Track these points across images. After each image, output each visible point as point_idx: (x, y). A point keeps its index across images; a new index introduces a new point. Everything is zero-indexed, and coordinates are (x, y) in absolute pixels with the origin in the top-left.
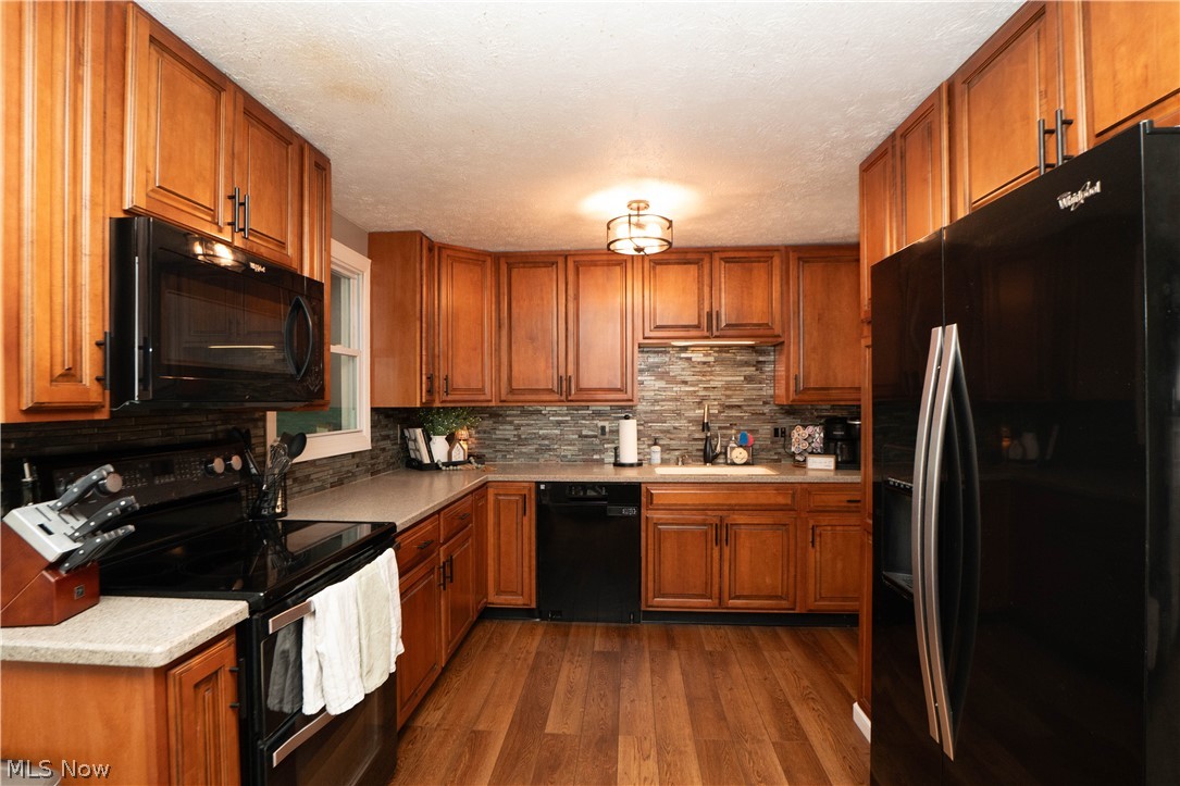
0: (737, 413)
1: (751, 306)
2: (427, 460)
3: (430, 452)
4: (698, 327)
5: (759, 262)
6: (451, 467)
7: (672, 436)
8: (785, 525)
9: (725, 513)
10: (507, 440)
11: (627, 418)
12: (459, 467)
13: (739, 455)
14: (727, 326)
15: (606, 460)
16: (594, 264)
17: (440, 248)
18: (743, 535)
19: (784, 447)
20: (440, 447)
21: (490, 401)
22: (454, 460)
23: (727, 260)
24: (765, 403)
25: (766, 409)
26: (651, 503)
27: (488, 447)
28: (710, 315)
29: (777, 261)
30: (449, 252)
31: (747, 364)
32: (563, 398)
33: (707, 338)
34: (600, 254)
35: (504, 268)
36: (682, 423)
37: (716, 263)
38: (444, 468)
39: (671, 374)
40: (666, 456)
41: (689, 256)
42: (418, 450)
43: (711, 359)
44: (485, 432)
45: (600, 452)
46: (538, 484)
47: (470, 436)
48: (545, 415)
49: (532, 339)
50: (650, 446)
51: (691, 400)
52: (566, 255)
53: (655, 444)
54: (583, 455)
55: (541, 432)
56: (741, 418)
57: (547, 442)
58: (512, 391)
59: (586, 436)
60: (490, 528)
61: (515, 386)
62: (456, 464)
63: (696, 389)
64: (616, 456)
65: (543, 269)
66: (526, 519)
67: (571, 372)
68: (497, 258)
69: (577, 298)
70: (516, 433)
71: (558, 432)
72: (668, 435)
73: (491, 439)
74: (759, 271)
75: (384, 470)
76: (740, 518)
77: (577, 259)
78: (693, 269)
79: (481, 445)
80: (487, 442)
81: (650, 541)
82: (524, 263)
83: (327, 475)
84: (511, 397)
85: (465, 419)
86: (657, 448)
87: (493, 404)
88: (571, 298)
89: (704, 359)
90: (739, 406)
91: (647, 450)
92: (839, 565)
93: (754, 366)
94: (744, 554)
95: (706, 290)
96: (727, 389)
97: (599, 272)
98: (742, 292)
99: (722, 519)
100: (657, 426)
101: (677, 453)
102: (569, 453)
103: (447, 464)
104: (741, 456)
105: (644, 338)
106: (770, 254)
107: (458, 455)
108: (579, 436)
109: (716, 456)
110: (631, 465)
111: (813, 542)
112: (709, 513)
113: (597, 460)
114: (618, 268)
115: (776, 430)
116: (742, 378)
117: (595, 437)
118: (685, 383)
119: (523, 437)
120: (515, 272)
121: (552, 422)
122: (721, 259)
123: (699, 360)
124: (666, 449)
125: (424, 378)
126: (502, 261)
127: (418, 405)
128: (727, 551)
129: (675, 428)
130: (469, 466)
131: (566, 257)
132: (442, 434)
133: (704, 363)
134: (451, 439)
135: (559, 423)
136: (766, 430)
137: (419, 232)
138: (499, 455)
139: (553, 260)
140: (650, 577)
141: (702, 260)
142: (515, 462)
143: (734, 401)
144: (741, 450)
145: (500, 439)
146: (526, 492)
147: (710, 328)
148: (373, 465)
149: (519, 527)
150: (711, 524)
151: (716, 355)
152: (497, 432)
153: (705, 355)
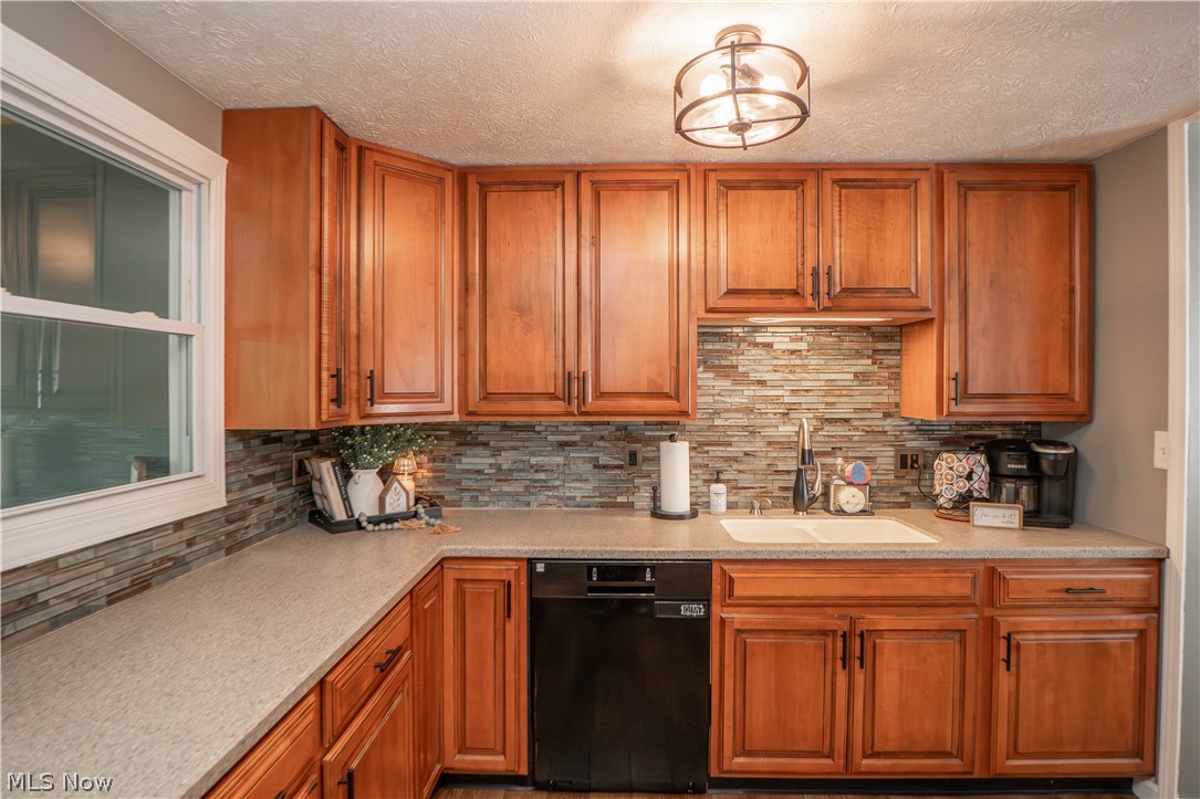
0: (840, 430)
1: (882, 260)
2: (340, 514)
3: (346, 499)
4: (795, 293)
5: (896, 187)
6: (383, 526)
7: (741, 467)
8: (960, 631)
9: (853, 612)
10: (479, 472)
11: (672, 438)
12: (396, 525)
13: (851, 497)
14: (844, 290)
15: (638, 505)
16: (625, 185)
17: (361, 150)
18: (887, 650)
19: (917, 483)
20: (366, 491)
21: (451, 413)
22: (389, 510)
23: (841, 183)
24: (887, 415)
25: (889, 424)
26: (731, 595)
27: (449, 482)
28: (815, 273)
29: (925, 188)
30: (378, 157)
31: (858, 354)
32: (574, 408)
33: (811, 311)
34: (636, 171)
35: (474, 191)
36: (757, 445)
37: (828, 186)
38: (370, 527)
39: (741, 369)
40: (733, 499)
41: (782, 176)
42: (326, 498)
43: (803, 346)
44: (443, 460)
45: (628, 492)
46: (531, 562)
47: (420, 465)
48: (539, 433)
49: (521, 310)
50: (708, 482)
51: (771, 409)
52: (578, 172)
53: (718, 481)
54: (601, 496)
55: (533, 460)
56: (850, 438)
57: (542, 476)
58: (487, 396)
59: (605, 467)
60: (449, 638)
61: (491, 388)
62: (390, 519)
63: (780, 393)
64: (655, 498)
65: (539, 194)
66: (510, 626)
67: (587, 365)
68: (463, 175)
69: (596, 242)
70: (492, 461)
71: (560, 460)
72: (735, 466)
73: (453, 471)
74: (897, 205)
75: (260, 537)
76: (883, 621)
77: (596, 177)
78: (789, 196)
79: (439, 481)
80: (447, 476)
81: (729, 660)
82: (507, 183)
83: (98, 581)
84: (485, 407)
85: (409, 441)
86: (721, 488)
87: (455, 417)
88: (586, 244)
89: (793, 346)
90: (847, 421)
91: (704, 489)
92: (1049, 698)
93: (869, 357)
94: (888, 680)
95: (810, 231)
96: (827, 393)
97: (632, 199)
98: (869, 237)
99: (853, 622)
100: (718, 451)
101: (750, 493)
102: (578, 494)
103: (375, 521)
104: (855, 500)
105: (709, 311)
106: (913, 175)
107: (397, 502)
108: (595, 467)
109: (813, 499)
110: (680, 517)
111: (1008, 662)
112: (829, 611)
113: (623, 506)
114: (665, 194)
115: (903, 458)
116: (851, 376)
117: (620, 467)
118: (762, 383)
119: (505, 467)
120: (492, 199)
121: (551, 444)
122: (836, 182)
123: (784, 347)
124: (734, 487)
125: (325, 375)
126: (472, 181)
127: (313, 426)
128: (860, 676)
129: (746, 454)
130: (414, 523)
131: (578, 175)
132: (369, 467)
133: (793, 352)
134: (386, 474)
135: (563, 445)
136: (886, 458)
137: (316, 109)
138: (467, 496)
139: (557, 178)
140: (728, 722)
141: (803, 182)
142: (491, 508)
143: (839, 413)
144: (853, 490)
145: (468, 471)
146: (512, 578)
147: (816, 294)
148: (229, 535)
149: (500, 637)
150: (834, 632)
151: (810, 339)
152: (464, 460)
153: (793, 340)
